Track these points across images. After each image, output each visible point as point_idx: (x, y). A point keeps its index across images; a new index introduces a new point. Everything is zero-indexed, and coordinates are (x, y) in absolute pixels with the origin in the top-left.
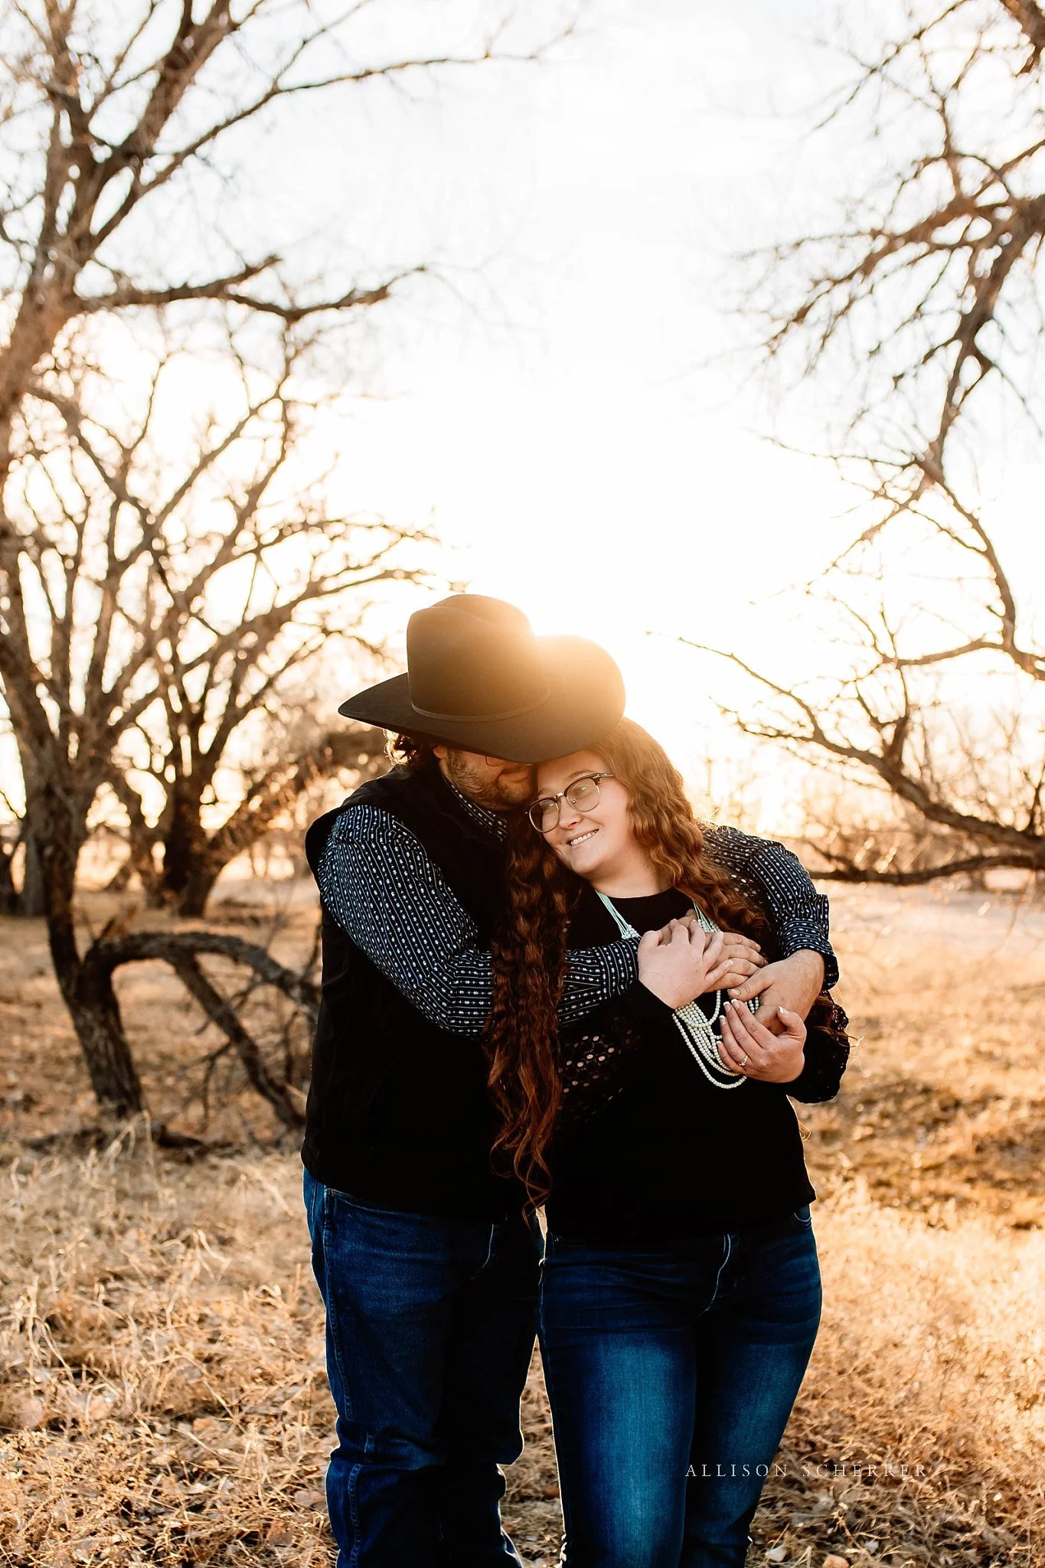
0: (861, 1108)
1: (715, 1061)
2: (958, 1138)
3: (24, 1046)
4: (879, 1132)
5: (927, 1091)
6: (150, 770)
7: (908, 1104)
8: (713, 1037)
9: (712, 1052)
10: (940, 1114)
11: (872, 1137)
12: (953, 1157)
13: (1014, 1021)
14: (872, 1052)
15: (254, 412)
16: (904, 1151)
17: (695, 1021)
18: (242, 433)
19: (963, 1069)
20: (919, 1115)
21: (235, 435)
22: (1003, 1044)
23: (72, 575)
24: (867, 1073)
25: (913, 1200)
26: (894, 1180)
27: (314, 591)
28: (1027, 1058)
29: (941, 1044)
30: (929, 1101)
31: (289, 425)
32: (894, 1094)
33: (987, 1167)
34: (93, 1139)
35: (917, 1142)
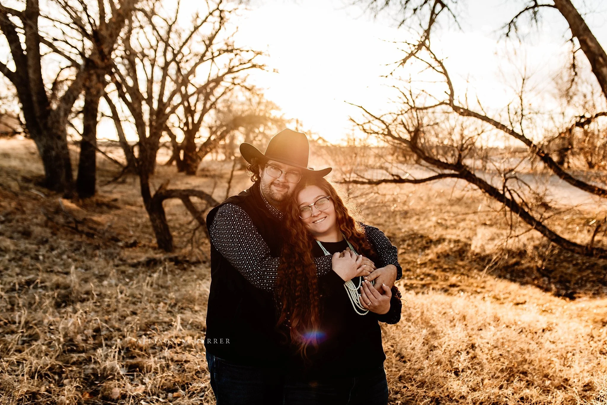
0: (401, 243)
1: (358, 304)
2: (432, 254)
3: (136, 221)
4: (407, 251)
5: (422, 237)
6: (179, 127)
7: (416, 241)
8: (358, 294)
9: (357, 300)
10: (426, 245)
11: (404, 253)
12: (430, 260)
13: (448, 212)
14: (405, 222)
15: (211, 14)
16: (415, 258)
17: (351, 289)
18: (207, 20)
19: (433, 229)
20: (419, 245)
21: (205, 21)
22: (446, 220)
23: (153, 65)
24: (403, 230)
25: (418, 276)
26: (412, 269)
27: (230, 71)
28: (452, 225)
29: (426, 220)
30: (422, 240)
31: (222, 18)
32: (412, 238)
33: (440, 264)
34: (152, 263)
35: (419, 255)
